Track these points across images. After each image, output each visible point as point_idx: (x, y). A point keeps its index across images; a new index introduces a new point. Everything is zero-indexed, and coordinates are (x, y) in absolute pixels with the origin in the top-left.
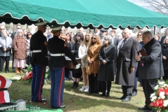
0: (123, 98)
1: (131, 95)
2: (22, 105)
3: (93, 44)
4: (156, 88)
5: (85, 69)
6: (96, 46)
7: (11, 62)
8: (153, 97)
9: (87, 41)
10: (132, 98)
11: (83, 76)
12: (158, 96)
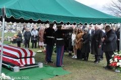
0: (95, 62)
1: (99, 60)
2: (41, 65)
3: (79, 33)
4: (113, 56)
5: (75, 46)
6: (80, 34)
7: (37, 43)
8: (111, 61)
9: (75, 32)
10: (100, 61)
11: (74, 50)
12: (114, 60)
